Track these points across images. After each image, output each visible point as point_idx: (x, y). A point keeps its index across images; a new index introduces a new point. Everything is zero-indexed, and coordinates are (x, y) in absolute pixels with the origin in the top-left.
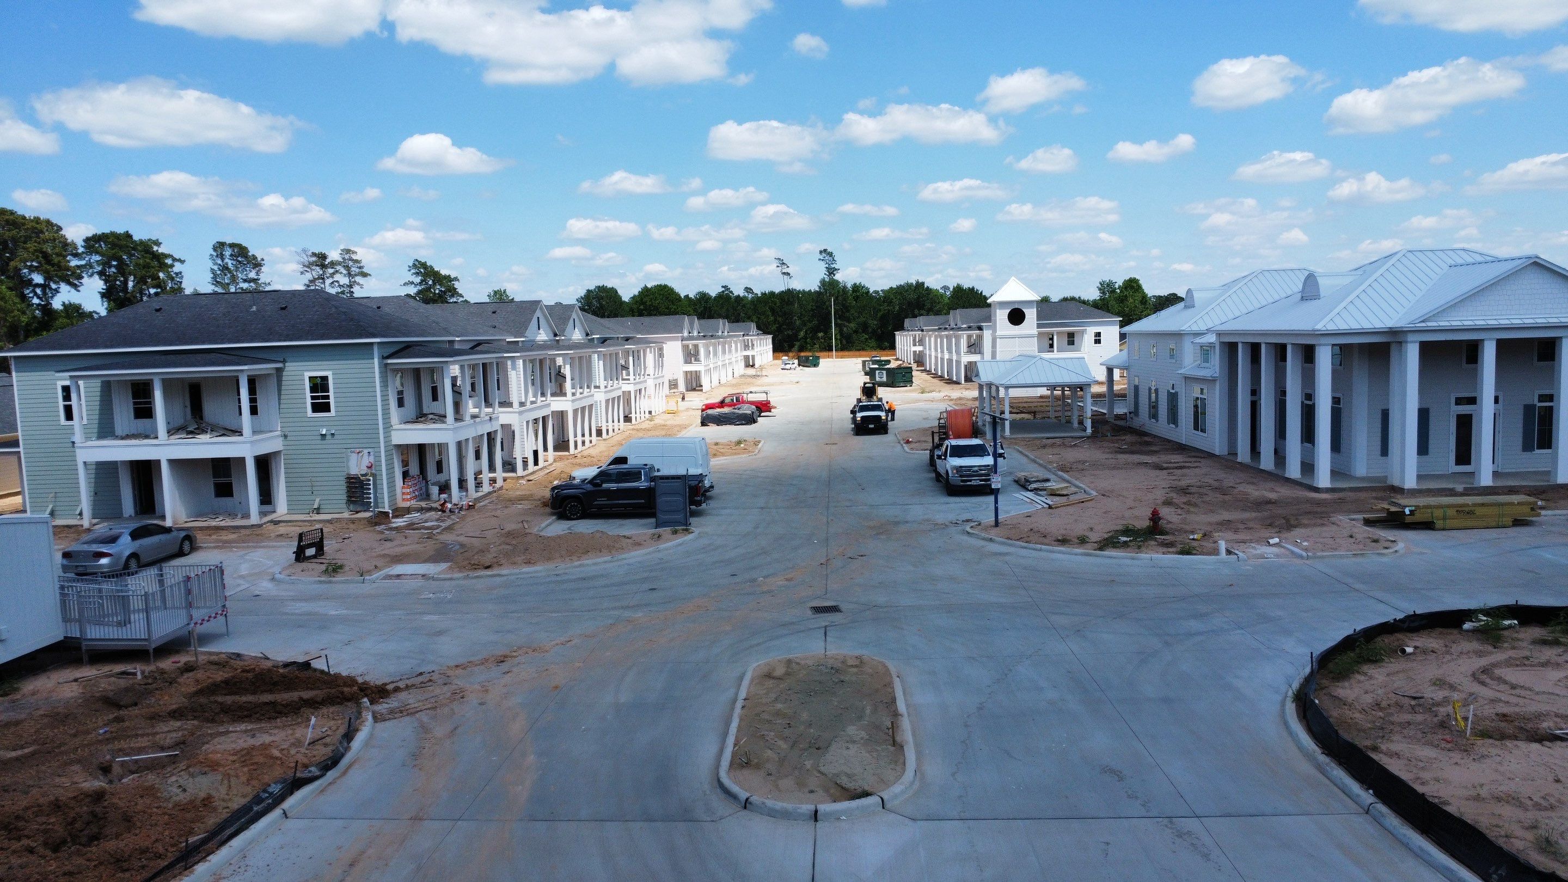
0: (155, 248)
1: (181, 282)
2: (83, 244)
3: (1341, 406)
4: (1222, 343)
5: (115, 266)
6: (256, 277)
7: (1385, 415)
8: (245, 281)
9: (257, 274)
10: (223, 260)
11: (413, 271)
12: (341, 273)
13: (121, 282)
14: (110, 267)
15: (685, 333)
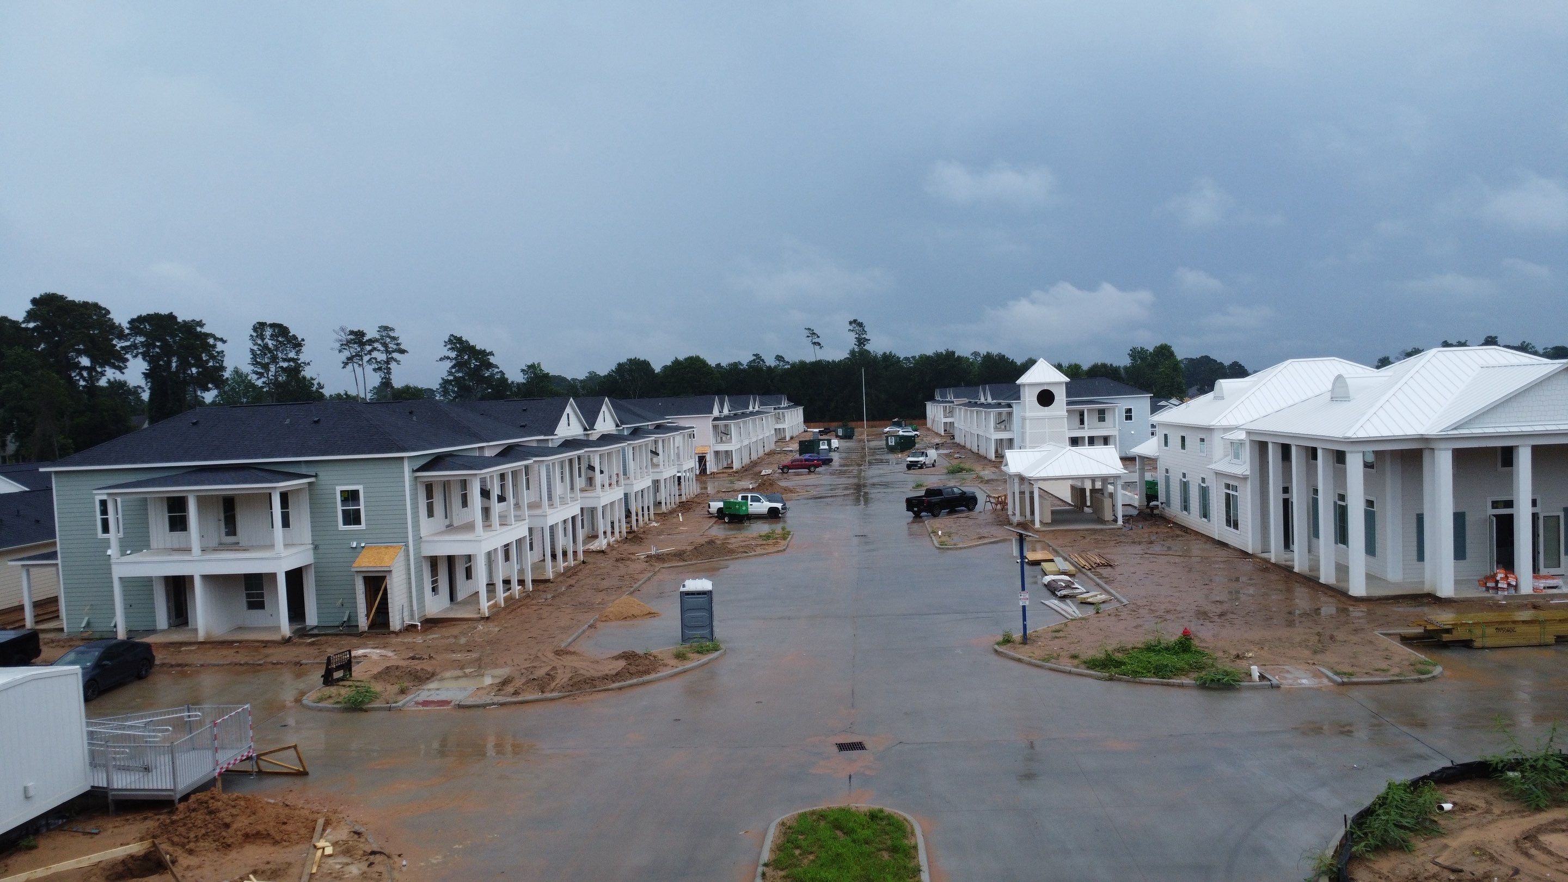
0: (199, 329)
1: (223, 361)
2: (128, 326)
3: (1375, 509)
4: (1252, 441)
5: (158, 347)
6: (296, 357)
7: (1420, 519)
8: (284, 360)
9: (298, 353)
10: (263, 340)
11: (449, 346)
12: (379, 350)
13: (164, 361)
14: (155, 346)
15: (716, 413)
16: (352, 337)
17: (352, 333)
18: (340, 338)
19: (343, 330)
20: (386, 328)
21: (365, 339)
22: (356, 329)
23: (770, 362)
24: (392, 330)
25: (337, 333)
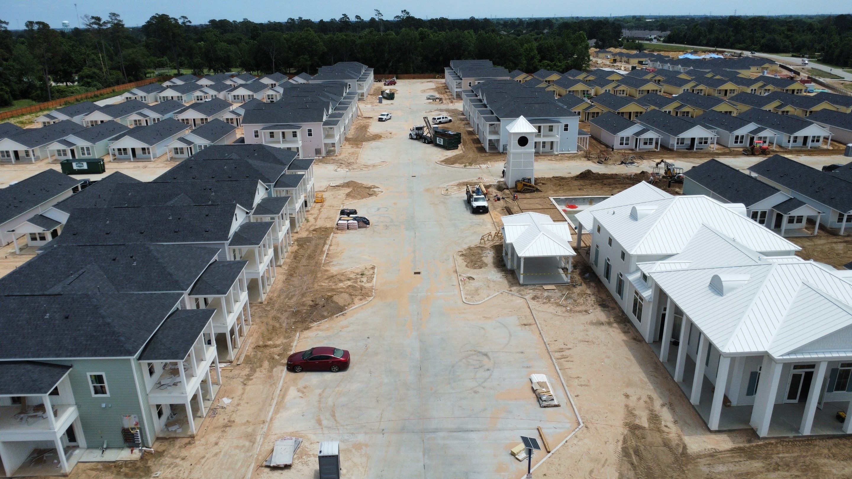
7: (752, 374)
15: (325, 118)
16: (93, 20)
17: (93, 18)
18: (85, 22)
19: (86, 16)
20: (114, 14)
21: (101, 22)
22: (95, 16)
23: (352, 19)
24: (118, 15)
25: (83, 19)
